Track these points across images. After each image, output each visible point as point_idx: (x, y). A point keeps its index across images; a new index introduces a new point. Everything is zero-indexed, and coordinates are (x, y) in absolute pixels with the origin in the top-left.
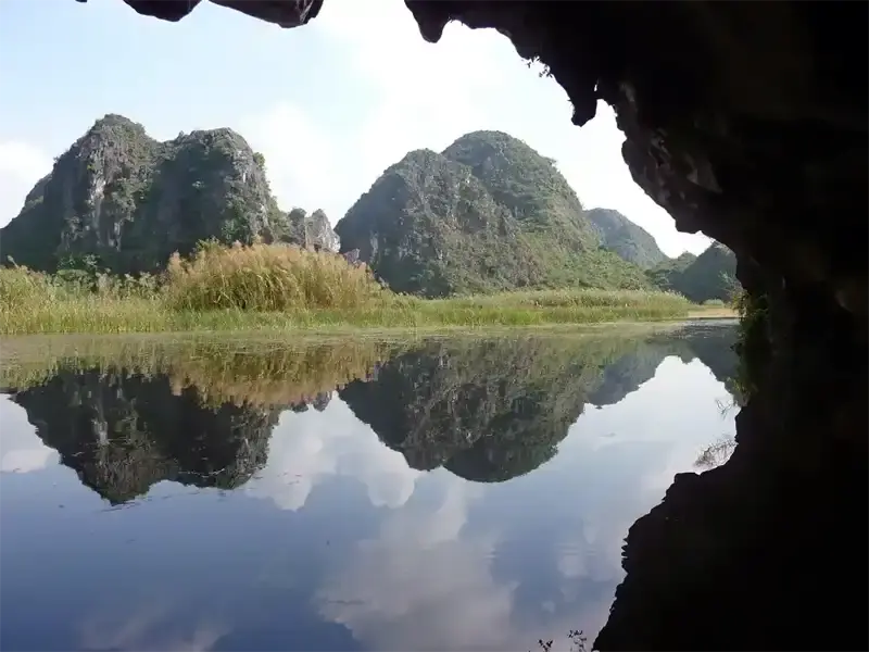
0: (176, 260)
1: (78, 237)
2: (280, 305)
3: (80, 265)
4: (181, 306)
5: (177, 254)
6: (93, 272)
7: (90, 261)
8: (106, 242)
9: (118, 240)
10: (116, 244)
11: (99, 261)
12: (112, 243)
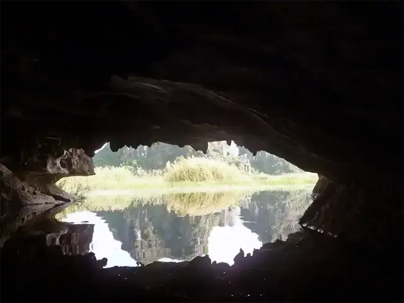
0: (168, 164)
1: (130, 153)
2: (204, 179)
3: (130, 164)
4: (171, 180)
5: (169, 162)
6: (136, 167)
7: (135, 162)
8: (141, 154)
9: (146, 154)
10: (145, 155)
11: (138, 162)
12: (143, 154)
